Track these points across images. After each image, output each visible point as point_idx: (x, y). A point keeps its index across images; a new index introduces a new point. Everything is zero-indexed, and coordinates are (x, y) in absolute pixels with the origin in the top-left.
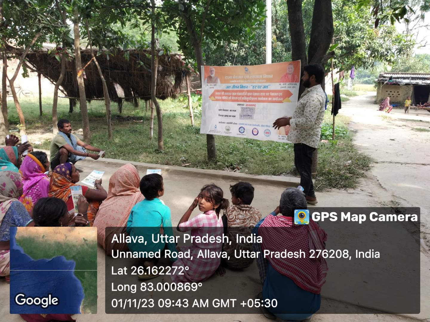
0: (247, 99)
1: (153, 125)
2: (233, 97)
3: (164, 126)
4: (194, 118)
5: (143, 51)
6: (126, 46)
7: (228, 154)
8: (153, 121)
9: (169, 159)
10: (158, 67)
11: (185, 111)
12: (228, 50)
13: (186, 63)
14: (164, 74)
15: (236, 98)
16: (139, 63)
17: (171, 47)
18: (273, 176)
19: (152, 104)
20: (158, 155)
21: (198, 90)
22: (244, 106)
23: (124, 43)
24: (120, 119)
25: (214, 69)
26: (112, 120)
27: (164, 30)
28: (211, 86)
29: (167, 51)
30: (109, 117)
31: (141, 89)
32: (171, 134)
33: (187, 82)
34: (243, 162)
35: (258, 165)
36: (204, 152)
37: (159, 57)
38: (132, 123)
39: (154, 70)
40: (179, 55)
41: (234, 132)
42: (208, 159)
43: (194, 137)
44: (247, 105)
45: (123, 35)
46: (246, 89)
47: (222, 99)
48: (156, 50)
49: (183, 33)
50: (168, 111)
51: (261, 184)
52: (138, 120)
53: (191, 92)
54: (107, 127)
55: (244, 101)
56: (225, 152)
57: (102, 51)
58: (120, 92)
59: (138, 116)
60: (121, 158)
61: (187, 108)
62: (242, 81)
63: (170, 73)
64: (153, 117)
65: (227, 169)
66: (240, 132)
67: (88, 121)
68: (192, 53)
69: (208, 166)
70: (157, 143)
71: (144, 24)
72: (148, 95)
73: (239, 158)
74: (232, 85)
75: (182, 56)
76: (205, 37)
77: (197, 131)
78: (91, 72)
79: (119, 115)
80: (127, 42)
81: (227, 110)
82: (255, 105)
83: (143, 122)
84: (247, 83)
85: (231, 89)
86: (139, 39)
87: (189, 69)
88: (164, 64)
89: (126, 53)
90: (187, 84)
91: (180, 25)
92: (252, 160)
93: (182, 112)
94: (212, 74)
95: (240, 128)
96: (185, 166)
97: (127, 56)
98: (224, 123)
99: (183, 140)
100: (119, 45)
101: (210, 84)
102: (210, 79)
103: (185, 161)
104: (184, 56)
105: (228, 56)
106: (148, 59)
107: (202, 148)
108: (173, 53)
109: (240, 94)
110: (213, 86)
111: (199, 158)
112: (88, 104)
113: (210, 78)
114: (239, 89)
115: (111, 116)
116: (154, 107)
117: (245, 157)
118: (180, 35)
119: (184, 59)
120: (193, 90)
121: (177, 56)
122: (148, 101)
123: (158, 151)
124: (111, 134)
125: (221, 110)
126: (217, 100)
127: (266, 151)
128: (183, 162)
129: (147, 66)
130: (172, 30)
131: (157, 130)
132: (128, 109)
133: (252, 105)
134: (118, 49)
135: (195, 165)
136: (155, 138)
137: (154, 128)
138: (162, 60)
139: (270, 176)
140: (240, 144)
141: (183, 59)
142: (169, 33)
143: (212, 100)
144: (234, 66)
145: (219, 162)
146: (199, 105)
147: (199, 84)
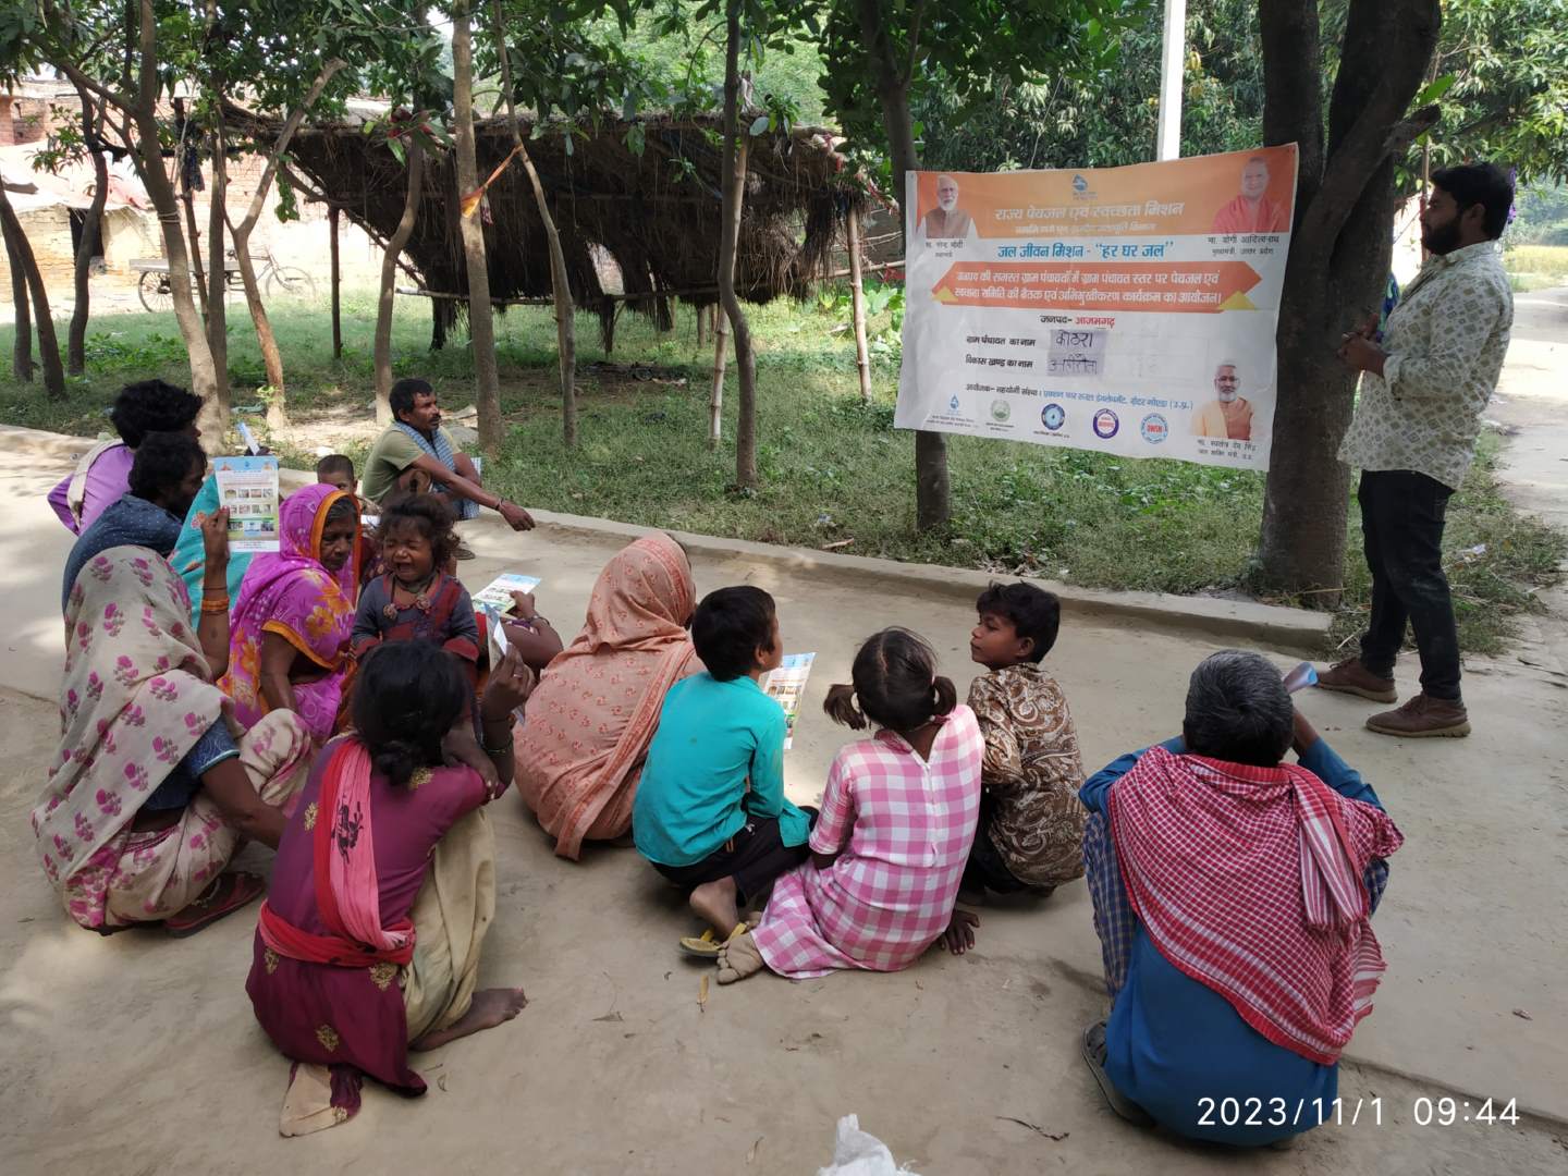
0: (1080, 296)
1: (723, 395)
2: (1025, 290)
3: (763, 403)
4: (872, 371)
5: (696, 119)
6: (631, 104)
7: (995, 508)
8: (721, 380)
9: (777, 520)
10: (745, 180)
11: (839, 346)
12: (1011, 113)
13: (852, 161)
14: (766, 206)
15: (1037, 294)
16: (680, 167)
17: (798, 103)
18: (1167, 597)
19: (721, 319)
20: (736, 508)
21: (893, 268)
22: (1068, 327)
23: (626, 92)
24: (607, 373)
25: (954, 184)
26: (577, 375)
27: (772, 38)
28: (943, 250)
29: (780, 117)
30: (568, 365)
31: (684, 264)
32: (787, 429)
33: (854, 235)
34: (1050, 539)
35: (1111, 551)
36: (906, 499)
37: (751, 140)
38: (649, 391)
39: (731, 191)
40: (823, 133)
41: (1024, 426)
42: (921, 524)
43: (867, 442)
44: (1081, 320)
45: (624, 62)
46: (1075, 259)
47: (981, 298)
48: (742, 117)
49: (844, 49)
50: (776, 347)
51: (1118, 625)
52: (669, 379)
53: (863, 272)
54: (560, 402)
55: (1073, 305)
56: (985, 501)
57: (551, 121)
58: (609, 274)
59: (670, 362)
60: (606, 513)
61: (849, 333)
62: (1061, 229)
63: (791, 204)
64: (723, 368)
65: (990, 564)
66: (1045, 423)
67: (494, 377)
68: (872, 125)
69: (916, 550)
70: (732, 464)
71: (701, 15)
72: (711, 285)
73: (1037, 524)
74: (1025, 242)
75: (836, 135)
76: (924, 62)
77: (884, 420)
78: (508, 201)
79: (603, 359)
80: (638, 86)
81: (1000, 341)
82: (1111, 322)
83: (688, 385)
84: (1084, 235)
85: (1016, 259)
86: (681, 74)
87: (859, 185)
88: (770, 170)
89: (633, 127)
90: (850, 244)
91: (831, 19)
92: (1088, 533)
93: (828, 350)
94: (947, 202)
95: (1048, 407)
96: (833, 550)
97: (637, 142)
98: (987, 389)
99: (828, 454)
100: (611, 101)
101: (938, 240)
102: (938, 221)
103: (833, 530)
104: (844, 135)
105: (1010, 137)
106: (710, 149)
107: (896, 482)
108: (803, 125)
109: (1052, 278)
110: (950, 248)
111: (885, 520)
112: (496, 318)
113: (938, 217)
114: (1049, 259)
115: (574, 361)
116: (728, 329)
117: (1060, 522)
118: (832, 56)
119: (842, 149)
120: (872, 266)
121: (820, 139)
122: (707, 309)
123: (735, 492)
124: (575, 427)
125: (977, 339)
126: (963, 301)
127: (1144, 499)
128: (830, 532)
129: (707, 176)
130: (802, 38)
131: (737, 414)
132: (634, 337)
133: (1098, 321)
134: (605, 114)
135: (867, 546)
136: (728, 444)
137: (724, 407)
138: (760, 155)
139: (1154, 595)
140: (1044, 470)
141: (840, 149)
142: (790, 50)
143: (944, 303)
144: (1030, 171)
145: (958, 537)
146: (893, 322)
147: (894, 243)
